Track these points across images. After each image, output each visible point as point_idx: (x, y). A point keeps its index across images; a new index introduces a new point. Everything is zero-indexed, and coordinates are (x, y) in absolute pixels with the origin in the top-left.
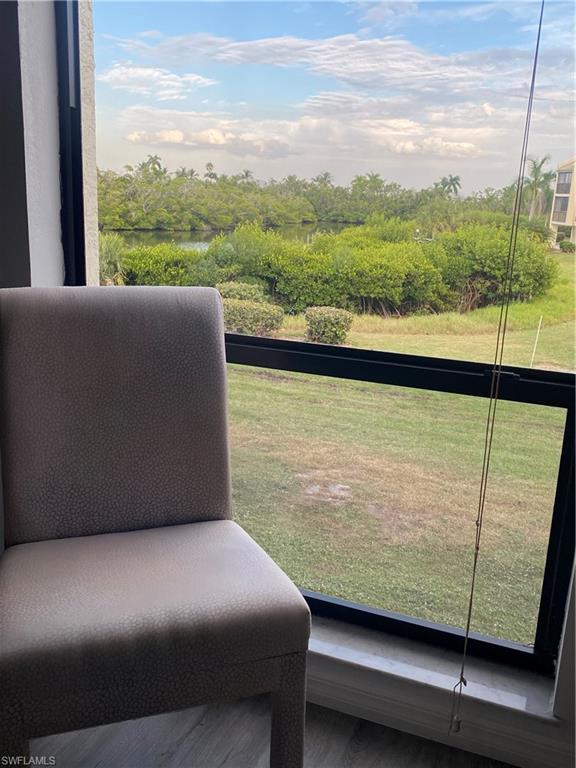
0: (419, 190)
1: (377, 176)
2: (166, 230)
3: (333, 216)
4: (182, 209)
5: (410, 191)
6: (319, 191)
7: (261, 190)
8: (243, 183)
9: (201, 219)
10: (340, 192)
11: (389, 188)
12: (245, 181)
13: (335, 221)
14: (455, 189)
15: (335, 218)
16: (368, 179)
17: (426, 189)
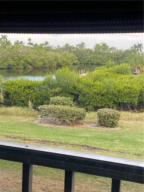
0: (124, 50)
1: (105, 44)
2: (12, 69)
3: (87, 61)
4: (20, 59)
5: (121, 50)
6: (80, 51)
7: (53, 50)
8: (45, 47)
9: (28, 63)
10: (89, 51)
11: (111, 49)
12: (46, 46)
13: (87, 64)
14: (141, 49)
15: (88, 62)
16: (101, 45)
17: (127, 49)
